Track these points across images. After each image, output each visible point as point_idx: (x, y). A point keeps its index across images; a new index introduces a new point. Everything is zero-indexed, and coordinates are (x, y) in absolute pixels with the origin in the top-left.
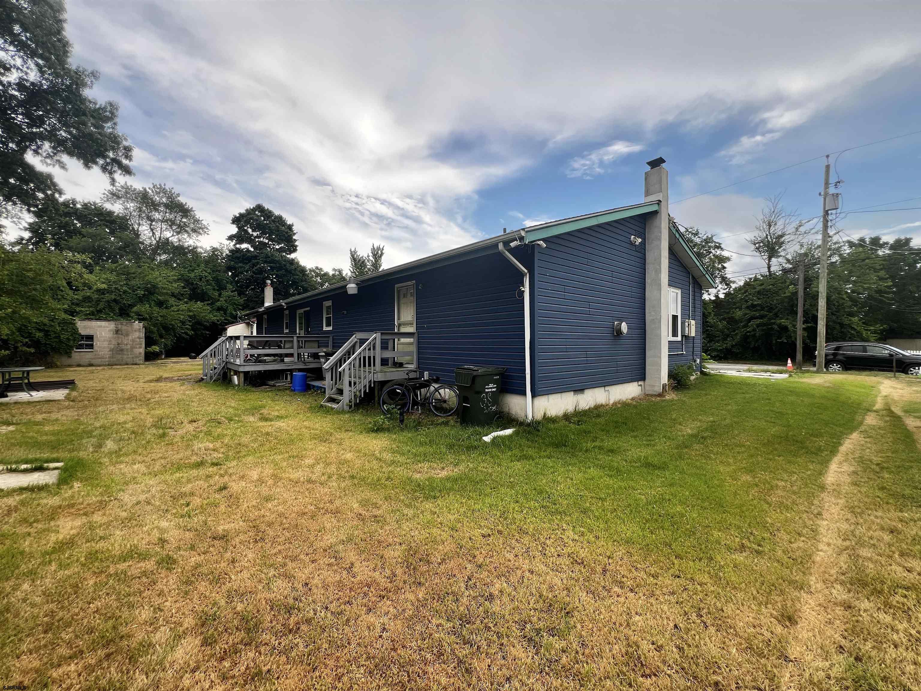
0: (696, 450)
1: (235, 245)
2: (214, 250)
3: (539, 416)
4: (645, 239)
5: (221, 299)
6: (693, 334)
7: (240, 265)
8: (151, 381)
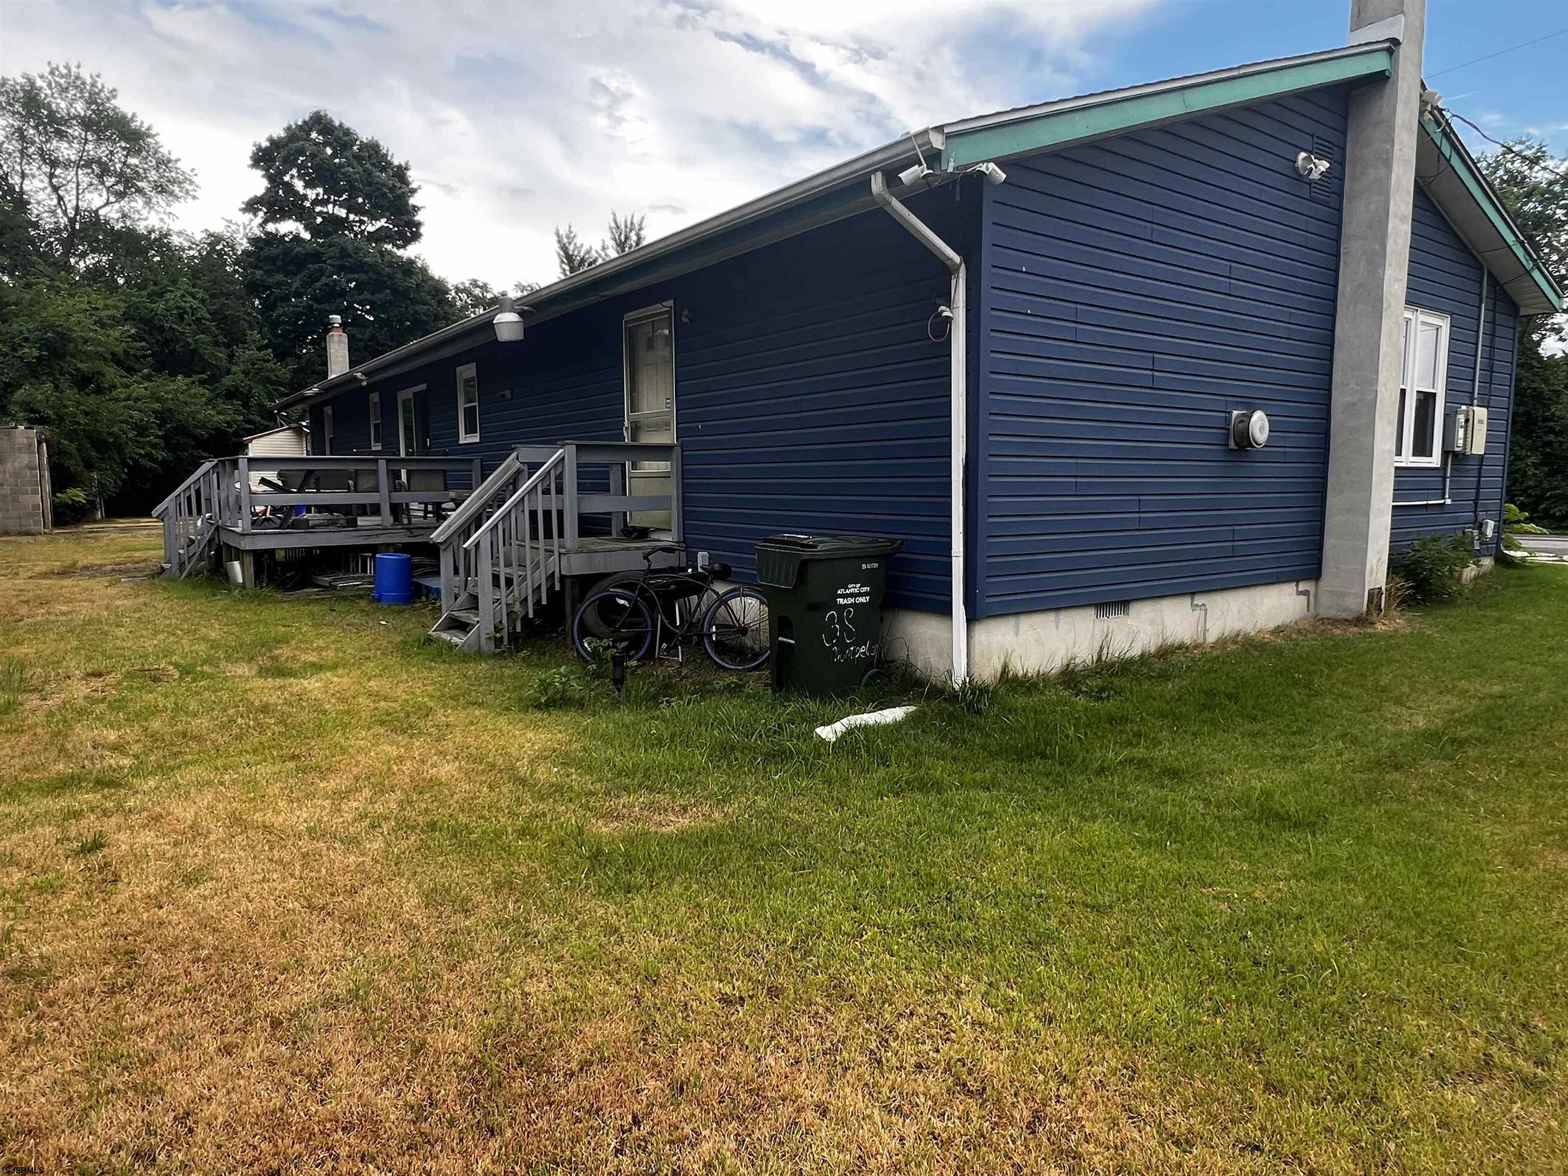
0: (1427, 775)
1: (262, 225)
2: (215, 239)
3: (987, 672)
4: (1342, 164)
5: (234, 368)
6: (1478, 447)
7: (279, 277)
8: (45, 575)
